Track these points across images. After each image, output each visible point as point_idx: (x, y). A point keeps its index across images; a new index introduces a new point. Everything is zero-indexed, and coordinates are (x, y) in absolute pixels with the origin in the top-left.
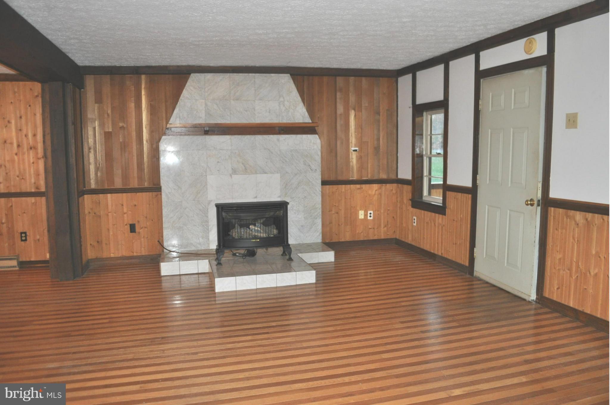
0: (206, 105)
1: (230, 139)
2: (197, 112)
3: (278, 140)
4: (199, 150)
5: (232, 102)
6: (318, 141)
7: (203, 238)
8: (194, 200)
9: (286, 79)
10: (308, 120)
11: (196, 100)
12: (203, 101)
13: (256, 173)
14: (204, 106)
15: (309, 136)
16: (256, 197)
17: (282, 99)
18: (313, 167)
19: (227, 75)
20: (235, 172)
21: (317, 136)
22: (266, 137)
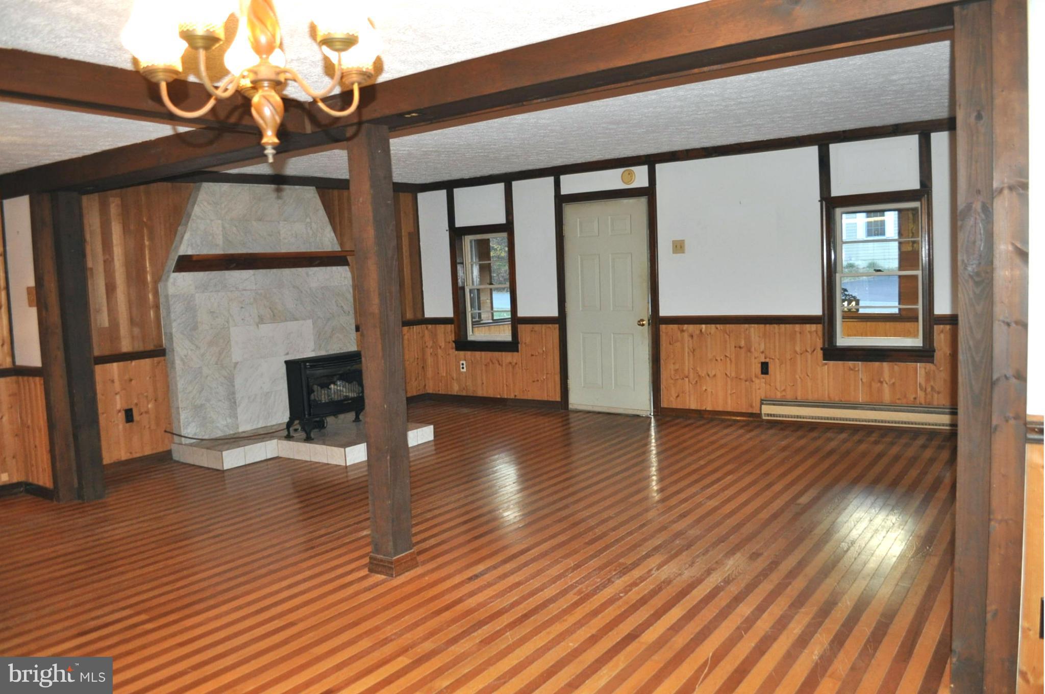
0: (224, 228)
1: (254, 275)
2: (213, 237)
3: (307, 274)
4: (219, 291)
5: (254, 223)
6: (349, 275)
7: (230, 417)
8: (216, 364)
9: (310, 193)
10: (337, 248)
11: (212, 220)
12: (220, 222)
13: (286, 320)
14: (221, 229)
15: (339, 268)
16: (287, 354)
17: (308, 220)
18: (345, 308)
19: (247, 186)
20: (261, 320)
21: (347, 268)
22: (293, 270)
